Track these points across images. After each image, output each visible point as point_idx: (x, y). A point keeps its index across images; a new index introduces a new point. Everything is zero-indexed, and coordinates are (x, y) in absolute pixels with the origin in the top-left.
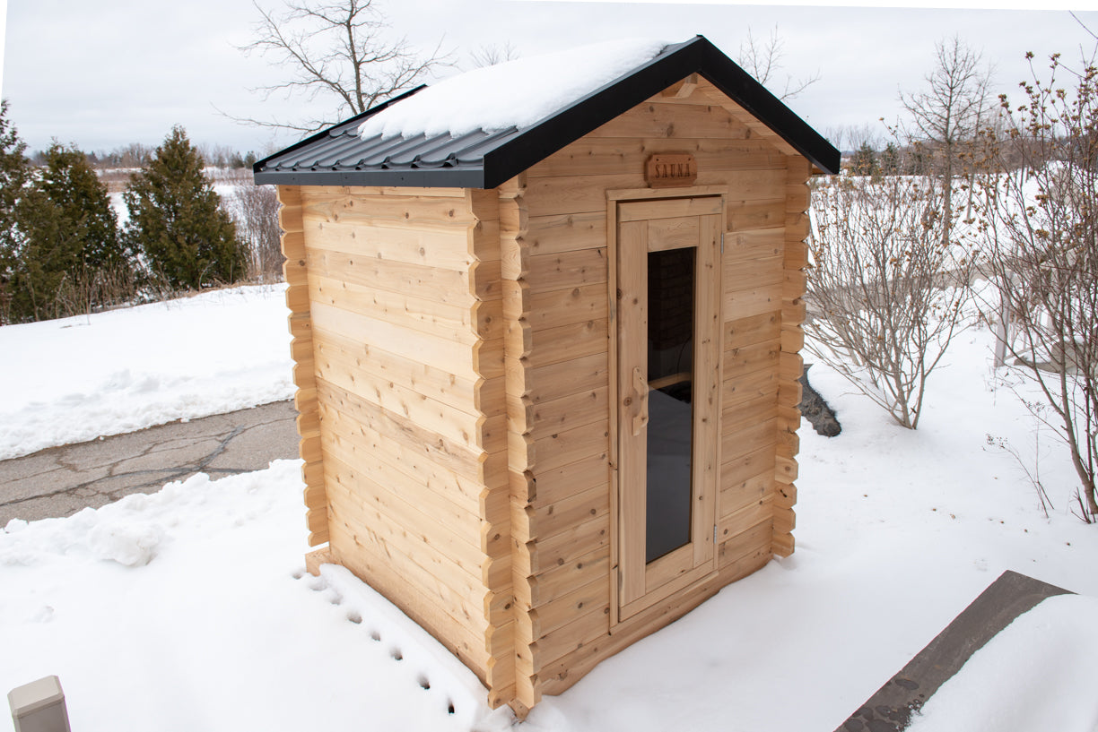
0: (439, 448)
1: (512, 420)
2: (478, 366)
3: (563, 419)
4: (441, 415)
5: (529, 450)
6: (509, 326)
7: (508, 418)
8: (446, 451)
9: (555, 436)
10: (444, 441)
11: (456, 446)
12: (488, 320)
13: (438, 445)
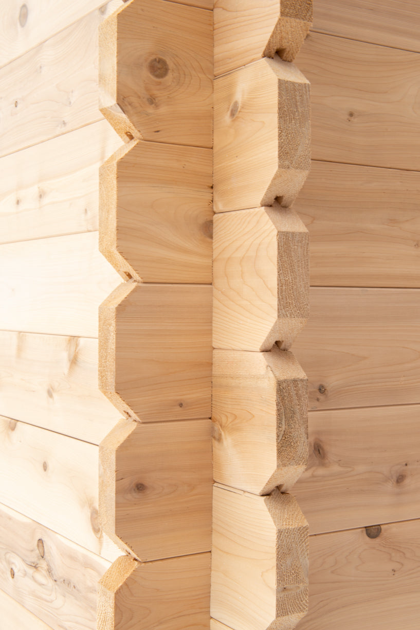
0: (36, 567)
1: (228, 441)
2: (113, 224)
3: (400, 479)
4: (45, 467)
5: (285, 551)
6: (230, 96)
7: (214, 436)
8: (49, 571)
9: (373, 532)
10: (48, 543)
11: (72, 557)
12: (158, 68)
13: (33, 557)
